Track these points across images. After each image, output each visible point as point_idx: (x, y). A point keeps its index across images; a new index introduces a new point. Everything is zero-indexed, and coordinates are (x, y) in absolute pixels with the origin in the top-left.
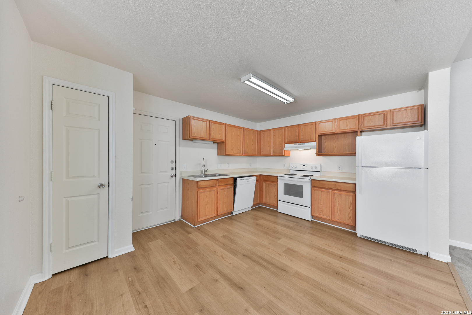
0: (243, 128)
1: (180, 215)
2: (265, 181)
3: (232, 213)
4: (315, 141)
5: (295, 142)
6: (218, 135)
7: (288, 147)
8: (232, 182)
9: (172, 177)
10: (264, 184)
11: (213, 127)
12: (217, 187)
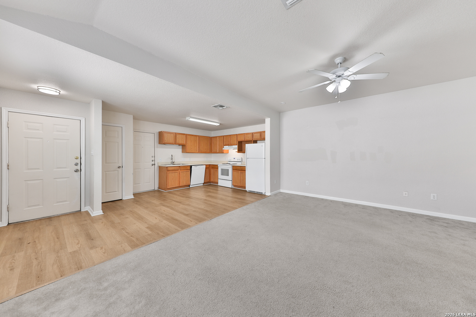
0: (199, 136)
1: (158, 187)
2: (212, 168)
3: (189, 186)
4: (237, 145)
5: (228, 145)
6: (181, 140)
7: (226, 148)
8: (189, 168)
9: (152, 165)
10: (212, 170)
11: (177, 136)
12: (179, 170)
